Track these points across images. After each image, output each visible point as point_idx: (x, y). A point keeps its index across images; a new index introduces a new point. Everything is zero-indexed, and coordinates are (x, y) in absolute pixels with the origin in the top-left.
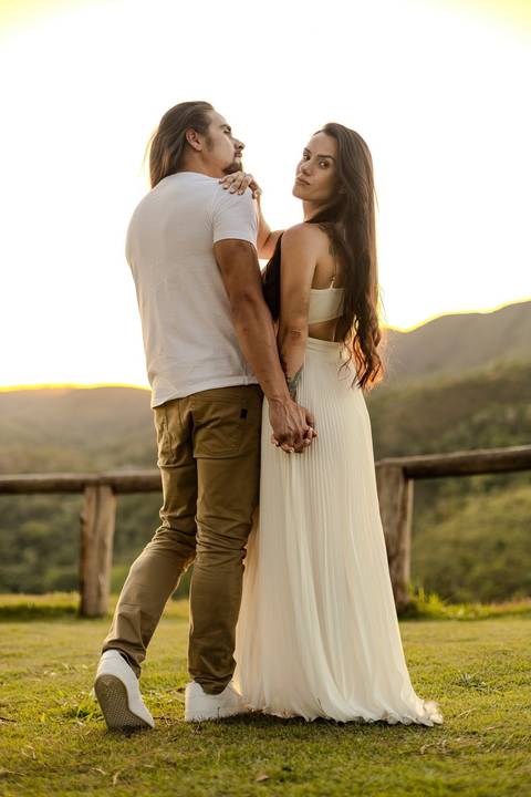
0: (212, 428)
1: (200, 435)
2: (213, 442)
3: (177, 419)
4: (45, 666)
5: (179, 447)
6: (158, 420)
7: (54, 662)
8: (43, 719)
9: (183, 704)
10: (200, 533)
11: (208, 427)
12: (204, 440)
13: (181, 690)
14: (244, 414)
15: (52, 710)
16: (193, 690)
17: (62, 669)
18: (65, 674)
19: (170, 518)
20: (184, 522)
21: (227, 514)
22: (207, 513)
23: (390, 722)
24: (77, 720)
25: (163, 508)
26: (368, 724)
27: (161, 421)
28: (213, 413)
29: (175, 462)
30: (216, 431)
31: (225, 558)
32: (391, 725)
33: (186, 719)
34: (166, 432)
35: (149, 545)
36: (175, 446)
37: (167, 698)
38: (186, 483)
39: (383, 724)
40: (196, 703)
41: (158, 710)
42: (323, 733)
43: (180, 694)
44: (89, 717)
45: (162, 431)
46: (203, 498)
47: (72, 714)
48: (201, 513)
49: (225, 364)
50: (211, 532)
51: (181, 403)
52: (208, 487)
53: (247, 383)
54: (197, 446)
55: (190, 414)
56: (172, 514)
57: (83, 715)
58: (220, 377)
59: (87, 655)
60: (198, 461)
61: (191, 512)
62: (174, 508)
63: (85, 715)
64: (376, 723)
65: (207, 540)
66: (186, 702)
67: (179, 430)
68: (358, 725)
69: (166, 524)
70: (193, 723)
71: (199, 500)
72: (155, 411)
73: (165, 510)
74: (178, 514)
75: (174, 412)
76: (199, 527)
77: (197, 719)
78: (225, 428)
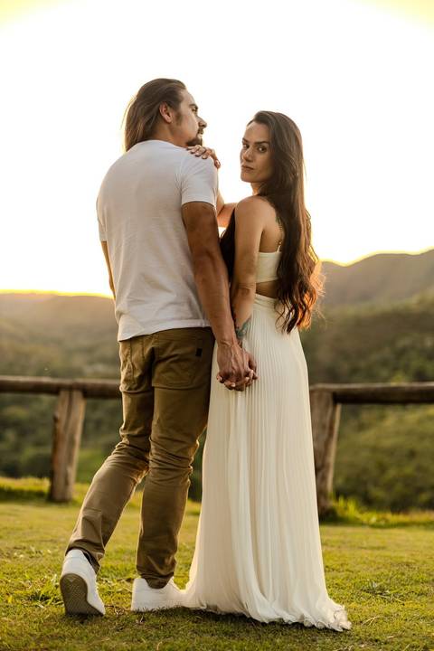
0: (171, 362)
1: (160, 368)
2: (170, 374)
3: (140, 353)
4: (15, 548)
5: (140, 376)
6: (123, 352)
7: (23, 544)
8: (10, 601)
9: (131, 593)
10: (153, 451)
11: (167, 362)
12: (163, 372)
13: (130, 580)
14: (199, 353)
15: (19, 592)
16: (139, 583)
17: (30, 552)
18: (32, 557)
19: (129, 436)
20: (141, 440)
21: (178, 437)
22: (160, 435)
23: (306, 625)
24: (38, 603)
25: (123, 426)
26: (287, 625)
27: (126, 353)
28: (173, 350)
29: (136, 389)
30: (173, 365)
31: (175, 474)
32: (306, 628)
33: (132, 609)
34: (129, 362)
35: (109, 458)
36: (137, 375)
37: (117, 586)
38: (144, 408)
39: (299, 626)
40: (141, 596)
41: (109, 598)
42: (248, 632)
43: (128, 584)
44: (50, 601)
45: (125, 362)
46: (158, 422)
47: (35, 597)
48: (154, 434)
49: (186, 308)
50: (163, 450)
51: (145, 340)
52: (163, 412)
53: (204, 325)
54: (156, 376)
55: (153, 350)
56: (131, 433)
57: (45, 598)
58: (181, 319)
59: (51, 541)
60: (156, 389)
61: (147, 432)
62: (133, 428)
63: (47, 598)
64: (294, 624)
65: (159, 458)
66: (133, 592)
67: (142, 362)
68: (279, 626)
69: (125, 440)
70: (138, 613)
71: (154, 423)
72: (121, 345)
73: (125, 429)
74: (136, 432)
75: (138, 346)
76: (152, 447)
77: (141, 610)
78: (182, 364)
